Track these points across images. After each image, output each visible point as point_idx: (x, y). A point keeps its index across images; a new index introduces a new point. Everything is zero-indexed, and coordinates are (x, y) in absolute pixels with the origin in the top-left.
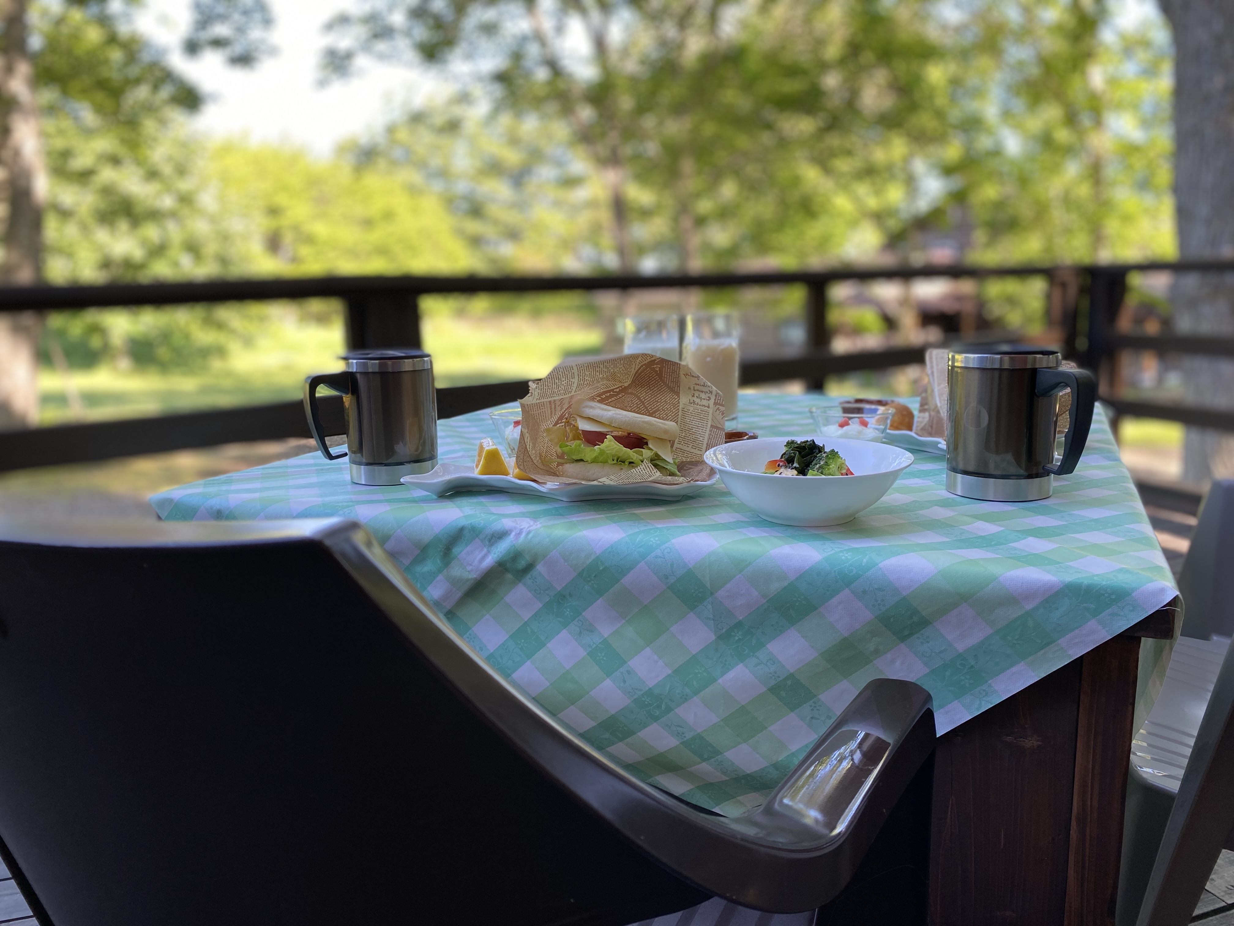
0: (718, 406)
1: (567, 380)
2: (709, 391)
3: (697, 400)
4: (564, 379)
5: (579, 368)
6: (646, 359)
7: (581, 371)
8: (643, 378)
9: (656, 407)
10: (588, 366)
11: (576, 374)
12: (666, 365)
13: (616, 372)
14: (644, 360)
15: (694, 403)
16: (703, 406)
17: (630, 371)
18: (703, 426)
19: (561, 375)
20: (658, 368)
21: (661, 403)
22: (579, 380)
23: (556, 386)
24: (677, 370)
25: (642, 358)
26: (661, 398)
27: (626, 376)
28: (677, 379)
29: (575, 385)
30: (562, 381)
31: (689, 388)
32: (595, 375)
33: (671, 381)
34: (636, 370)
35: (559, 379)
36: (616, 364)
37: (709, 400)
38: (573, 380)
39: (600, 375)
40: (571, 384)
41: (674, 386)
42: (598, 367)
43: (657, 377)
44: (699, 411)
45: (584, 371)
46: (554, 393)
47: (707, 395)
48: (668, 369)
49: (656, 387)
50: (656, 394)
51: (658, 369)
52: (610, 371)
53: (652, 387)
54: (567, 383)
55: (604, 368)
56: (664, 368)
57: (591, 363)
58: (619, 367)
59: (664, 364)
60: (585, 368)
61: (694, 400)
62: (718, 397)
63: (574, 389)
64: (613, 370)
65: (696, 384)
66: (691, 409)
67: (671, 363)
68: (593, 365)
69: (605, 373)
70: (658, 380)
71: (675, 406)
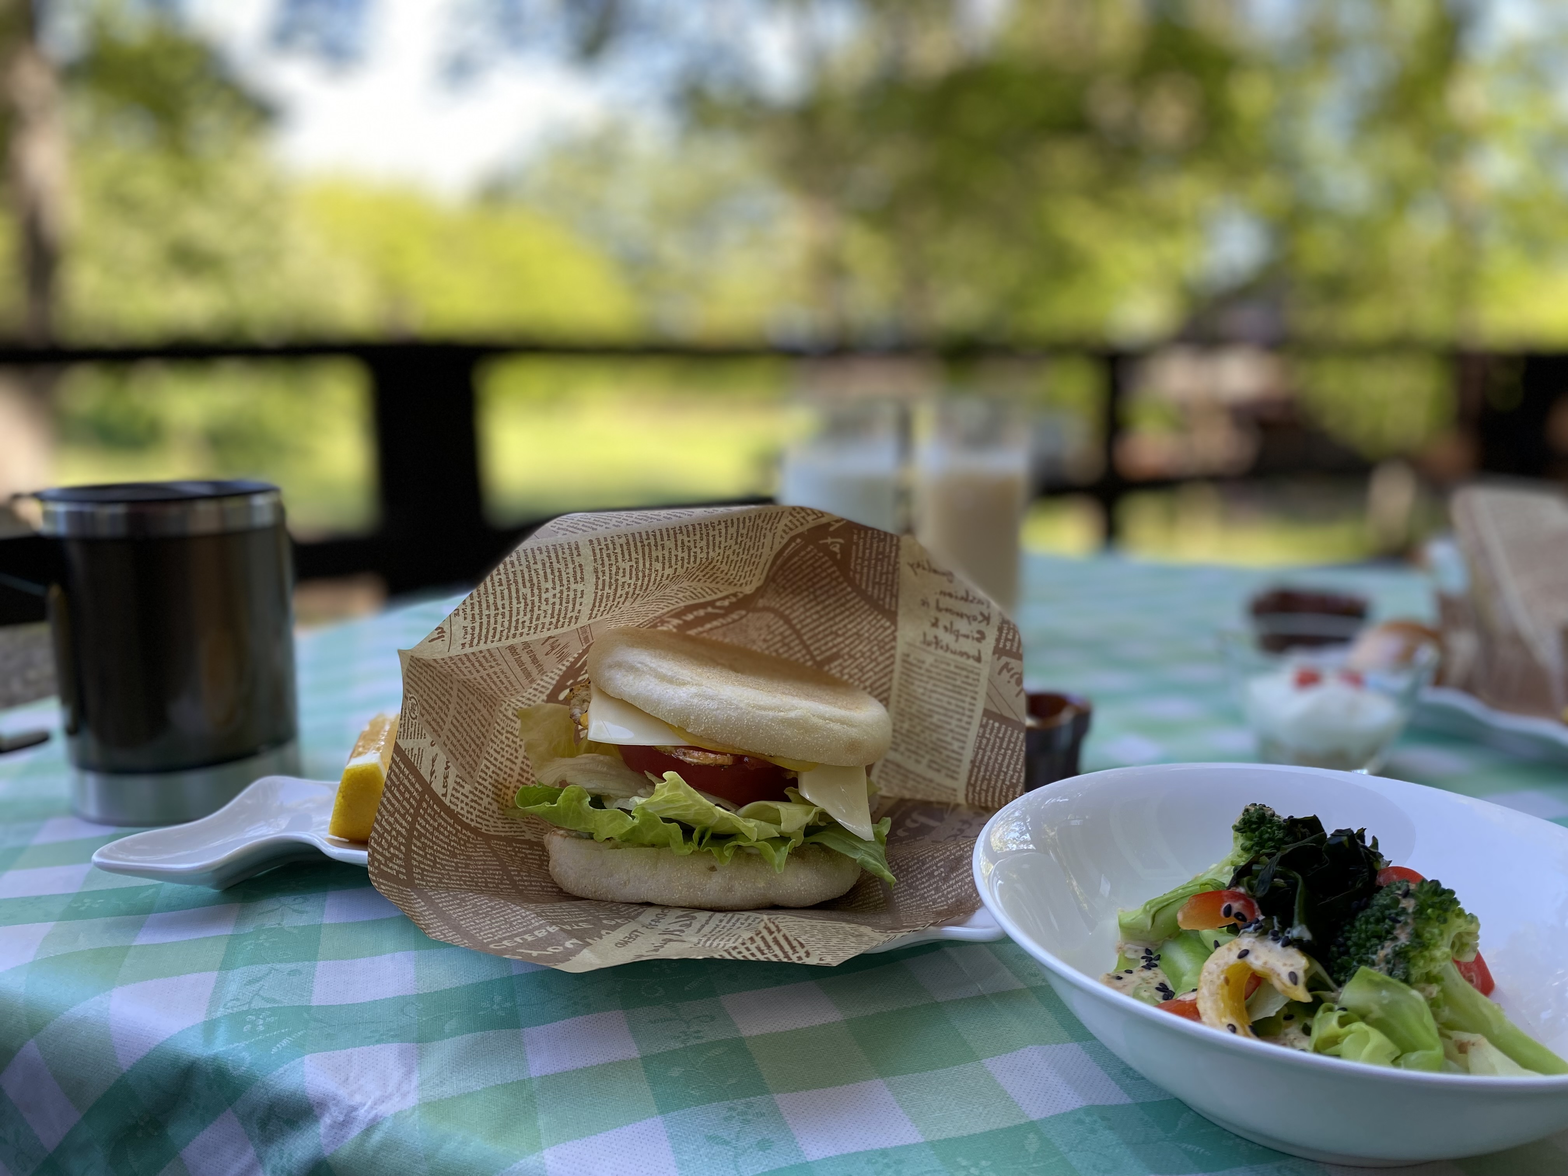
0: (1004, 659)
1: (558, 588)
2: (982, 614)
3: (947, 638)
4: (550, 585)
5: (598, 551)
6: (802, 520)
7: (606, 559)
8: (797, 572)
9: (831, 648)
10: (628, 543)
11: (589, 569)
12: (859, 538)
13: (713, 559)
14: (798, 523)
15: (937, 643)
16: (962, 654)
17: (759, 553)
18: (961, 710)
19: (541, 572)
20: (838, 546)
21: (847, 639)
22: (600, 587)
23: (523, 605)
24: (891, 552)
25: (790, 518)
26: (845, 626)
27: (746, 569)
28: (890, 576)
29: (588, 600)
30: (543, 591)
31: (925, 603)
32: (650, 569)
33: (874, 583)
34: (774, 552)
35: (532, 585)
36: (714, 536)
37: (979, 640)
38: (580, 587)
39: (663, 569)
40: (575, 599)
41: (882, 596)
42: (660, 548)
43: (834, 568)
44: (952, 668)
45: (613, 558)
46: (520, 625)
47: (975, 626)
48: (864, 549)
49: (834, 595)
50: (832, 615)
51: (837, 549)
52: (695, 557)
53: (822, 594)
54: (558, 595)
55: (676, 549)
56: (854, 547)
57: (637, 536)
58: (722, 547)
59: (855, 537)
60: (618, 550)
61: (936, 637)
62: (1005, 631)
63: (586, 610)
64: (704, 555)
65: (943, 593)
66: (929, 660)
67: (873, 534)
68: (642, 542)
69: (680, 563)
70: (838, 577)
71: (883, 647)
